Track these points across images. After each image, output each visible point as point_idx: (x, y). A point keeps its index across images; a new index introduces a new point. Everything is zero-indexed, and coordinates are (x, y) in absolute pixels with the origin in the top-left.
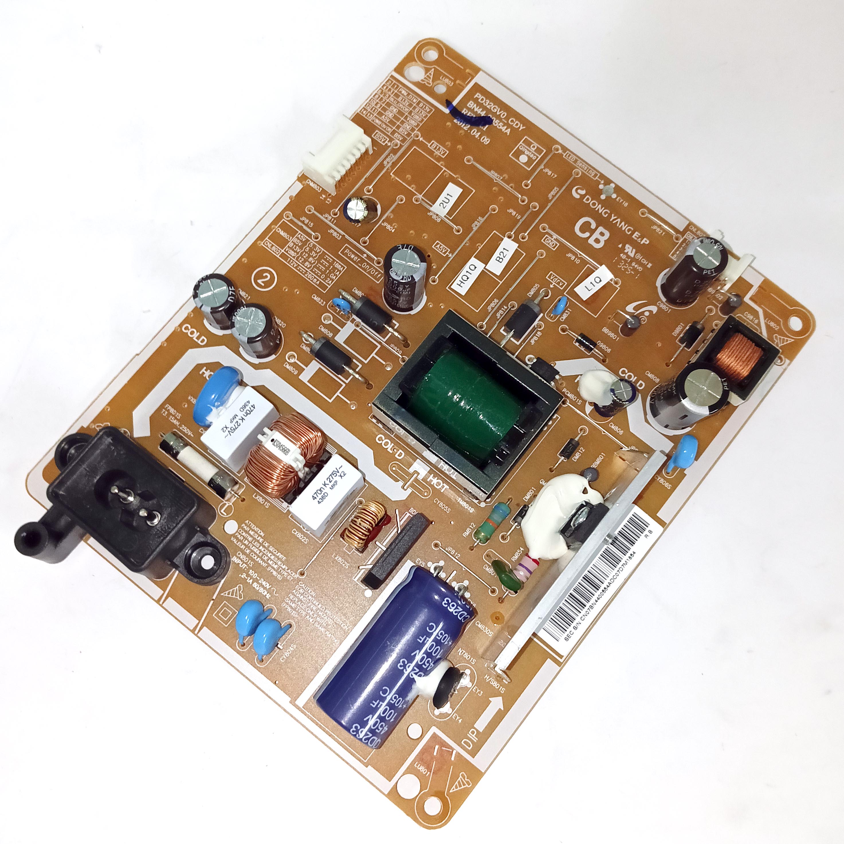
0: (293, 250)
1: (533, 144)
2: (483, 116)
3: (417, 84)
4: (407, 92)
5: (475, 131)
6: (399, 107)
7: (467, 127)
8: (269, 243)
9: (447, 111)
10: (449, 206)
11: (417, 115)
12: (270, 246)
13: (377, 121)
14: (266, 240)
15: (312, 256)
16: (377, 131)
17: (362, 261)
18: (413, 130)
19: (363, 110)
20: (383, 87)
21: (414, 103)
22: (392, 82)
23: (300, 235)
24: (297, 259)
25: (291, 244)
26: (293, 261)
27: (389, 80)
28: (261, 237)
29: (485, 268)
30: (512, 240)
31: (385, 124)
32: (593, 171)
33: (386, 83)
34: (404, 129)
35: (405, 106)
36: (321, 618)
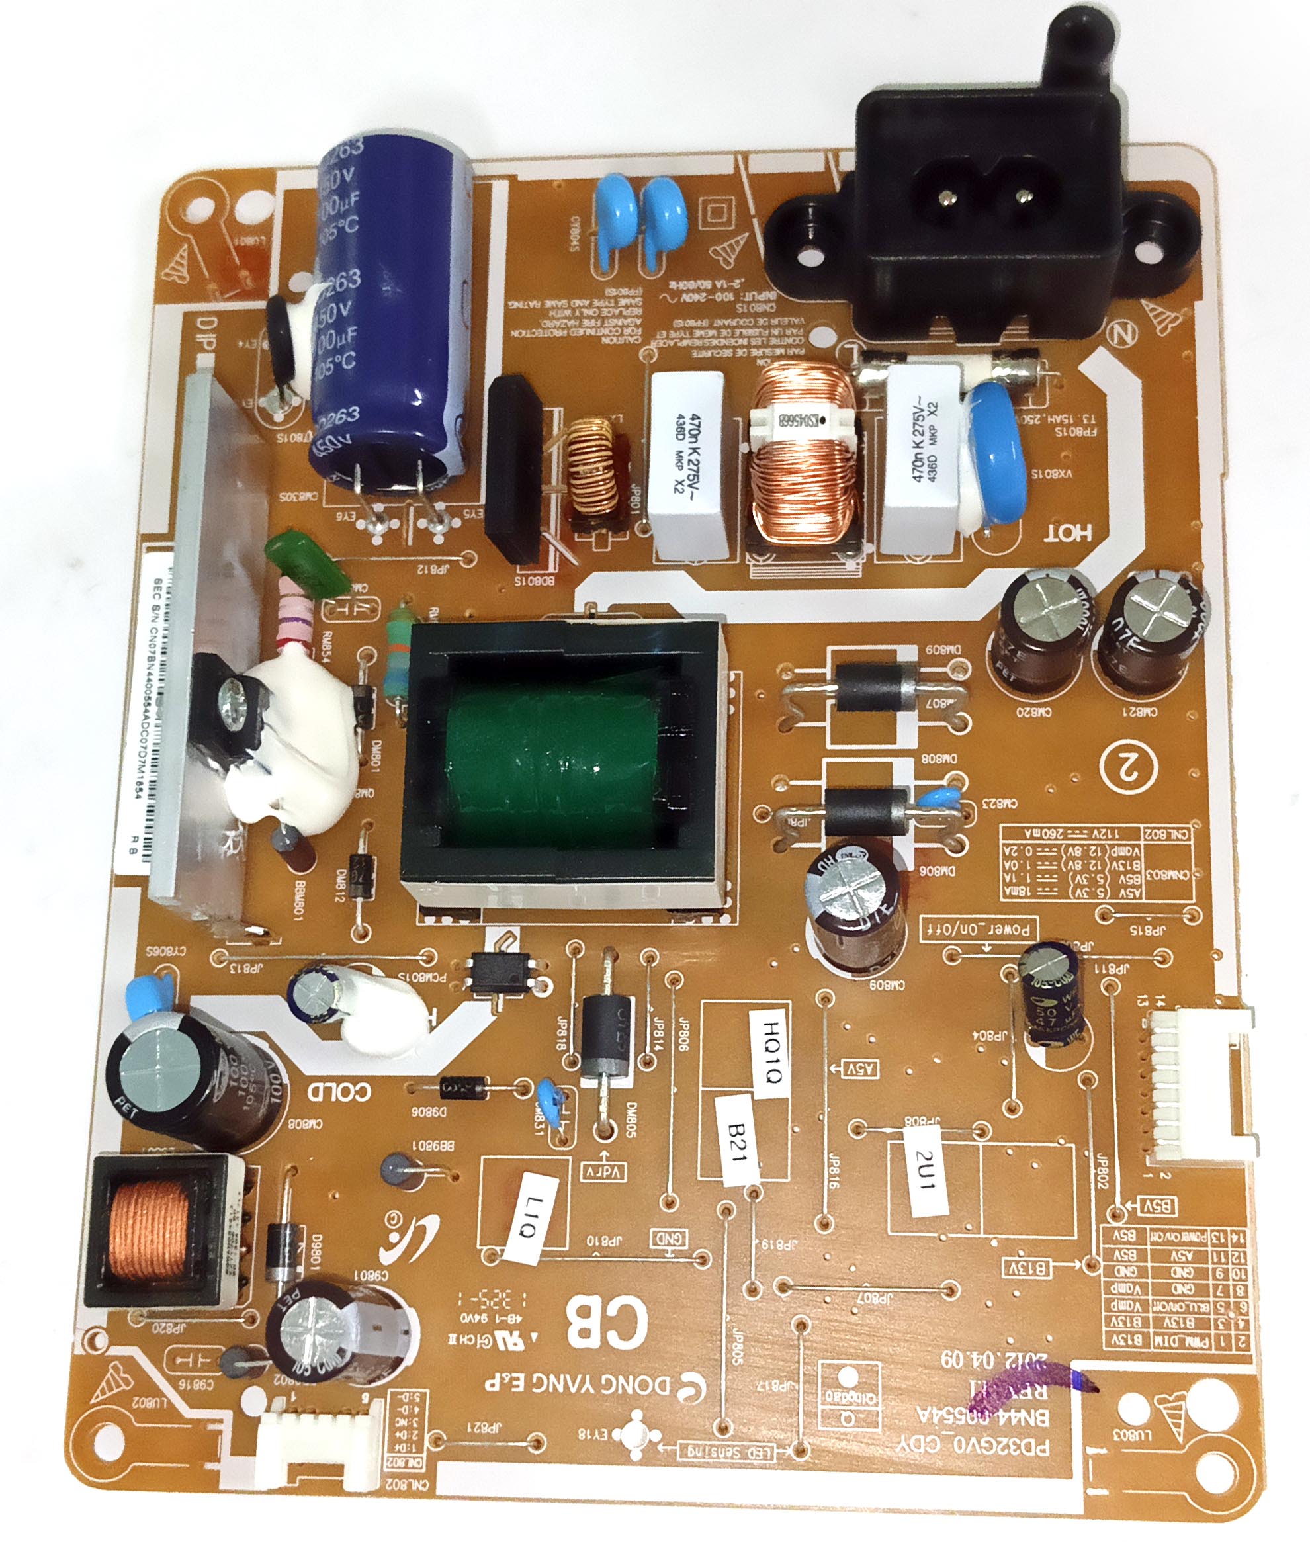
0: (1124, 858)
1: (854, 1426)
2: (996, 1410)
3: (1188, 1380)
4: (1190, 1348)
5: (989, 1364)
6: (1177, 1302)
7: (1010, 1360)
8: (1180, 836)
9: (1078, 1365)
10: (912, 1164)
11: (1126, 1311)
12: (1175, 834)
13: (1193, 1237)
14: (1189, 839)
15: (1081, 873)
16: (1176, 1215)
17: (983, 935)
18: (1110, 1271)
19: (1242, 1241)
20: (1247, 1322)
21: (1155, 1334)
22: (1238, 1349)
23: (1137, 896)
24: (1102, 846)
25: (1139, 865)
26: (1107, 839)
27: (1248, 1349)
28: (1204, 838)
29: (752, 1093)
30: (743, 1187)
31: (1173, 1243)
32: (695, 1457)
33: (1248, 1337)
34: (1130, 1261)
35: (1166, 1313)
36: (566, 318)
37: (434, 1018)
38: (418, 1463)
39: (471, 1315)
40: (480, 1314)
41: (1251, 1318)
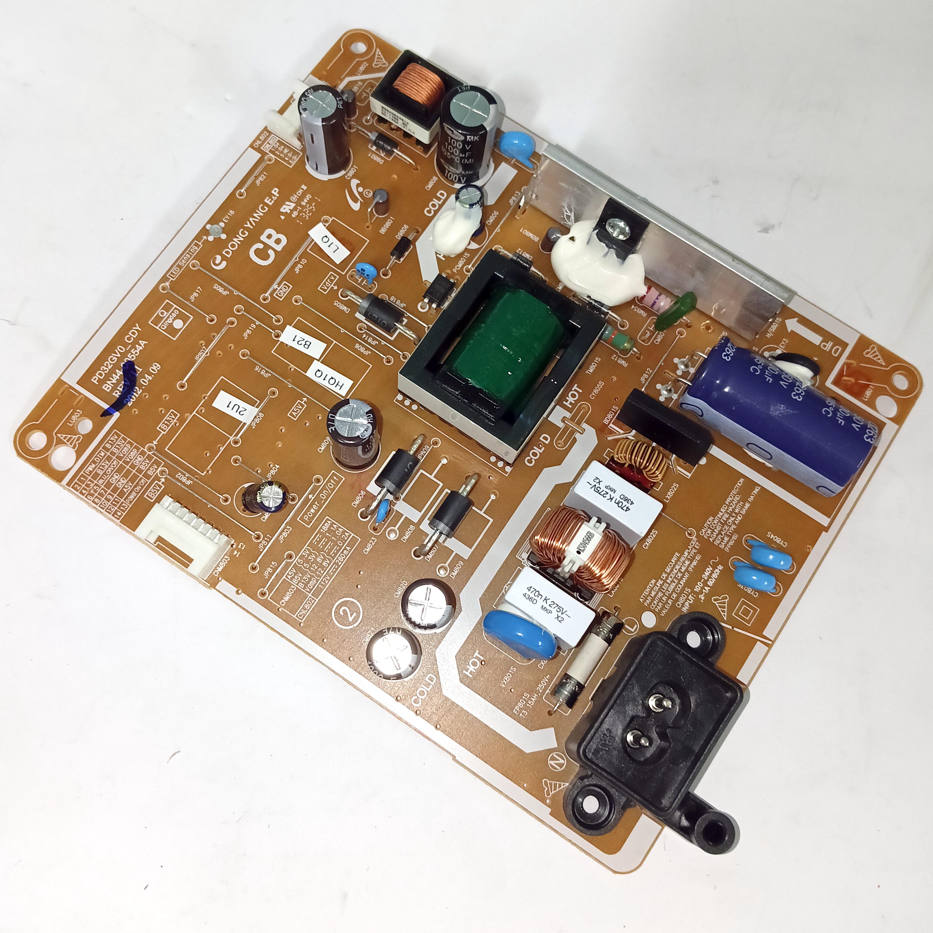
0: (308, 582)
1: (158, 314)
2: (123, 372)
3: (79, 454)
4: (90, 464)
5: (143, 381)
6: (111, 472)
7: (138, 392)
8: (301, 613)
9: (117, 415)
10: (243, 404)
11: (123, 449)
12: (304, 612)
13: (132, 497)
14: (297, 617)
15: (315, 559)
16: (145, 496)
17: (317, 499)
18: (143, 453)
19: (116, 516)
20: (83, 494)
21: (106, 454)
22: (76, 483)
23: (288, 576)
24: (320, 577)
25: (301, 586)
26: (322, 581)
27: (73, 488)
28: (293, 624)
29: (318, 360)
30: (282, 333)
31: (135, 486)
32: (192, 248)
33: (77, 491)
34: (141, 464)
35: (111, 465)
36: (735, 508)
37: (441, 257)
38: (266, 148)
39: (308, 199)
40: (306, 203)
41: (84, 497)
